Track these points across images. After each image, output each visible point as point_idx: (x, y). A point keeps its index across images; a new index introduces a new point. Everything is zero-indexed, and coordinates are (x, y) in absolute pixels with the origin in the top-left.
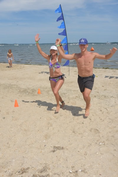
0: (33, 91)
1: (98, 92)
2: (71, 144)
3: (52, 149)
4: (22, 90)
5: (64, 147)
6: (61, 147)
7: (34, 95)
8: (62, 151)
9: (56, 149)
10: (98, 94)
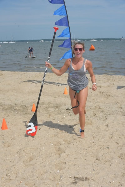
0: (24, 108)
1: (122, 108)
2: (98, 174)
3: (72, 180)
4: (6, 107)
5: (88, 177)
6: (85, 177)
7: (26, 113)
8: (86, 182)
9: (77, 181)
10: (122, 110)
